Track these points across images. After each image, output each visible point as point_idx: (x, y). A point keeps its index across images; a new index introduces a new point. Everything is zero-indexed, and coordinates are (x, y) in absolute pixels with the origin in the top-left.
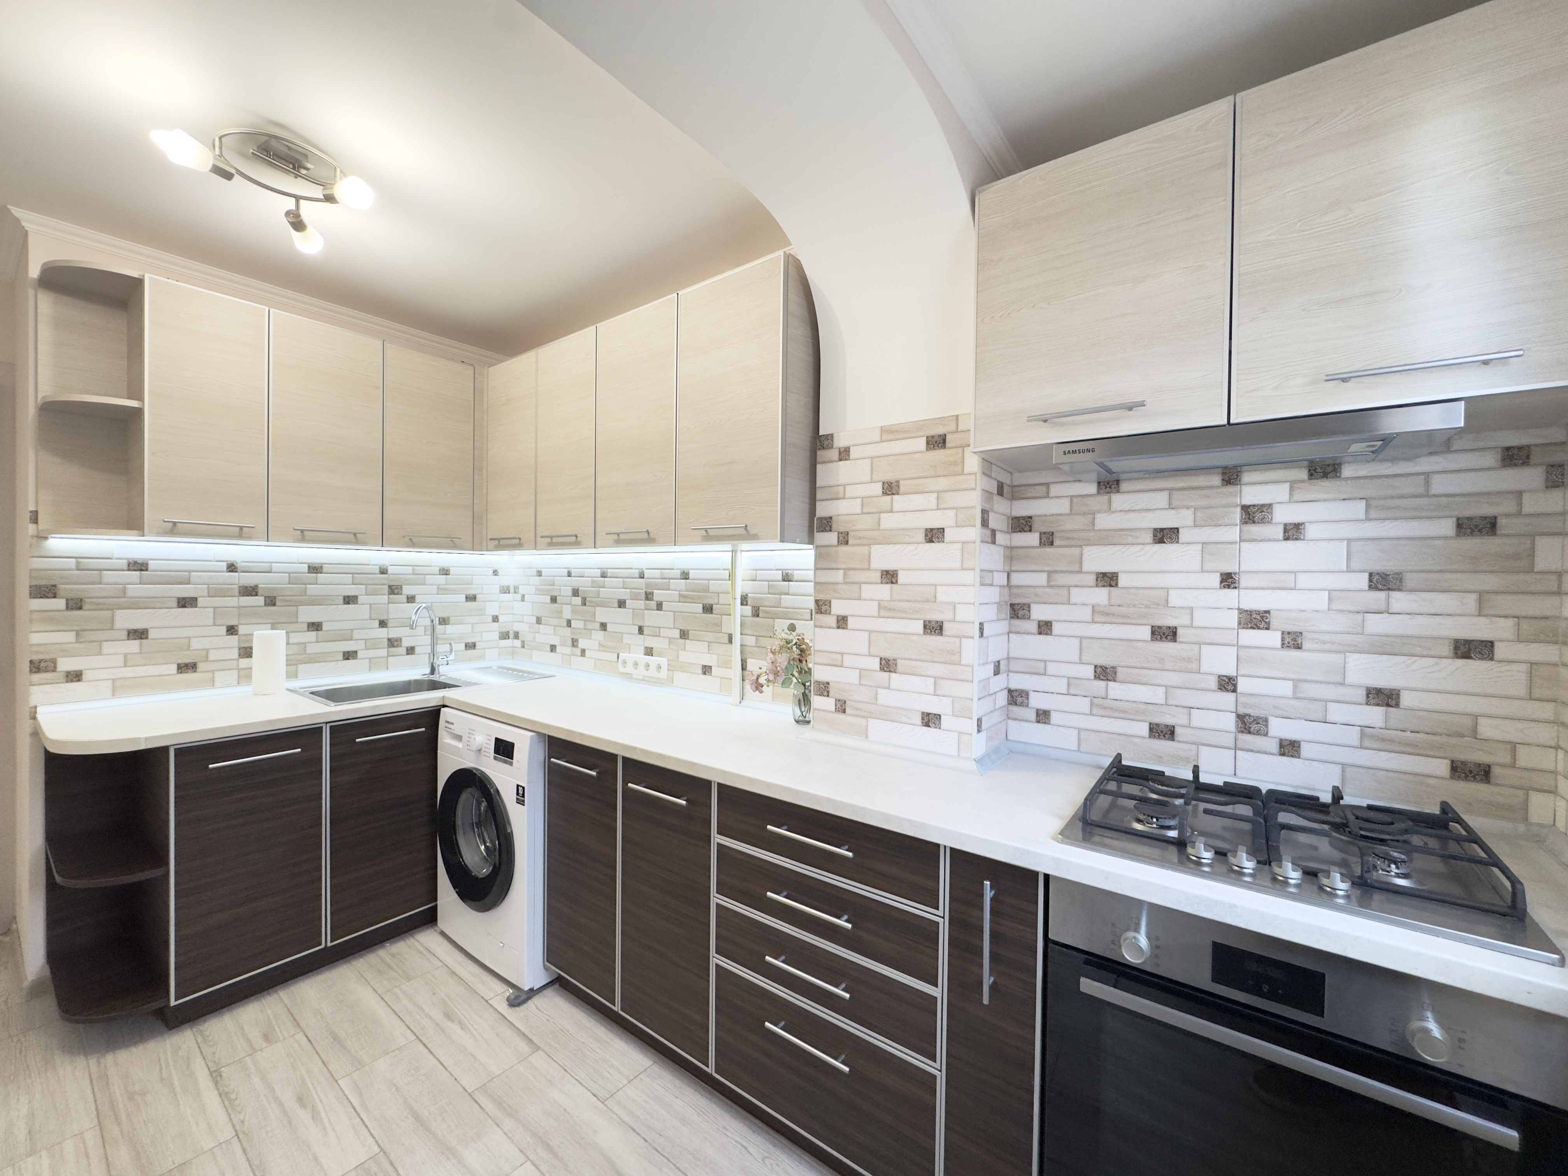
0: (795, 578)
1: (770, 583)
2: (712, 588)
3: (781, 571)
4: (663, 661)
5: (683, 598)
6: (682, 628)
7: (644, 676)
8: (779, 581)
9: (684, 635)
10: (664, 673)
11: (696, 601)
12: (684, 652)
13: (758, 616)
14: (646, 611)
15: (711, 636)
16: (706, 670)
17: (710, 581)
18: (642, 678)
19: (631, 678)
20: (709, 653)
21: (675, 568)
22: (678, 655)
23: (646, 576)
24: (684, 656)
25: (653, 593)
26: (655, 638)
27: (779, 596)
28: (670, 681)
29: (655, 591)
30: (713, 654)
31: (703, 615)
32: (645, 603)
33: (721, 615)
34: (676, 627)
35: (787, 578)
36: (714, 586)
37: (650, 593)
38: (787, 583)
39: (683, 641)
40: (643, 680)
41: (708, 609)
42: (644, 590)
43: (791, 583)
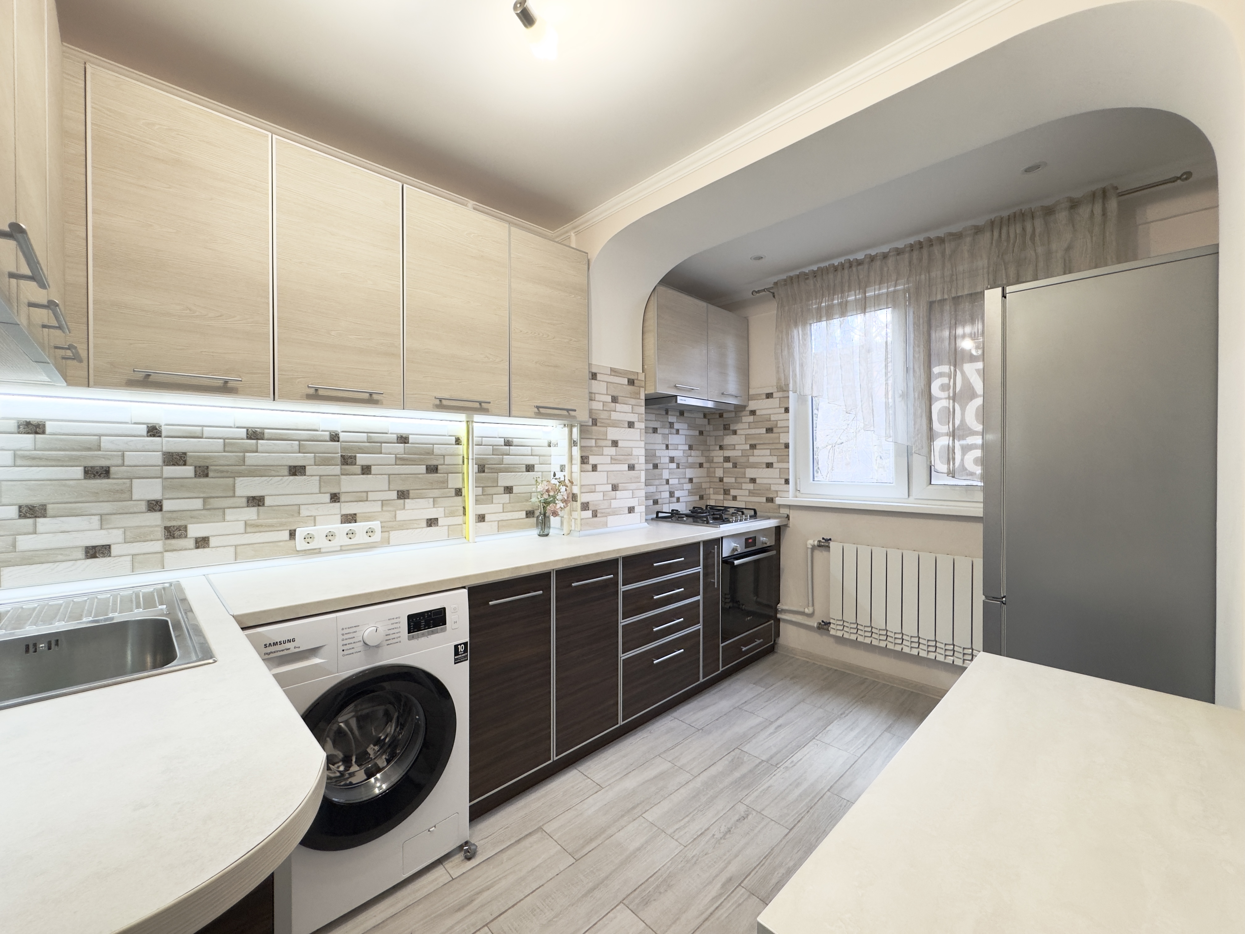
0: (514, 444)
1: (494, 447)
2: (436, 451)
3: (503, 439)
4: (376, 525)
5: (400, 460)
6: (401, 488)
7: (341, 546)
8: (502, 446)
9: (403, 495)
10: (377, 537)
11: (418, 463)
12: (404, 511)
13: (484, 472)
14: (343, 477)
15: (436, 493)
16: (432, 522)
17: (435, 446)
18: (339, 548)
19: (320, 552)
20: (434, 507)
21: (390, 432)
22: (396, 515)
23: (341, 439)
24: (402, 515)
25: (355, 456)
26: (361, 503)
27: (501, 456)
28: (386, 542)
29: (358, 455)
30: (439, 507)
31: (427, 475)
32: (341, 469)
33: (447, 474)
34: (390, 489)
35: (508, 443)
36: (437, 450)
37: (350, 457)
38: (508, 447)
39: (402, 501)
40: (341, 550)
41: (432, 469)
42: (340, 454)
43: (511, 447)
